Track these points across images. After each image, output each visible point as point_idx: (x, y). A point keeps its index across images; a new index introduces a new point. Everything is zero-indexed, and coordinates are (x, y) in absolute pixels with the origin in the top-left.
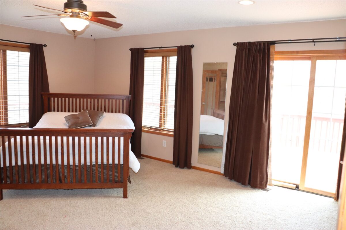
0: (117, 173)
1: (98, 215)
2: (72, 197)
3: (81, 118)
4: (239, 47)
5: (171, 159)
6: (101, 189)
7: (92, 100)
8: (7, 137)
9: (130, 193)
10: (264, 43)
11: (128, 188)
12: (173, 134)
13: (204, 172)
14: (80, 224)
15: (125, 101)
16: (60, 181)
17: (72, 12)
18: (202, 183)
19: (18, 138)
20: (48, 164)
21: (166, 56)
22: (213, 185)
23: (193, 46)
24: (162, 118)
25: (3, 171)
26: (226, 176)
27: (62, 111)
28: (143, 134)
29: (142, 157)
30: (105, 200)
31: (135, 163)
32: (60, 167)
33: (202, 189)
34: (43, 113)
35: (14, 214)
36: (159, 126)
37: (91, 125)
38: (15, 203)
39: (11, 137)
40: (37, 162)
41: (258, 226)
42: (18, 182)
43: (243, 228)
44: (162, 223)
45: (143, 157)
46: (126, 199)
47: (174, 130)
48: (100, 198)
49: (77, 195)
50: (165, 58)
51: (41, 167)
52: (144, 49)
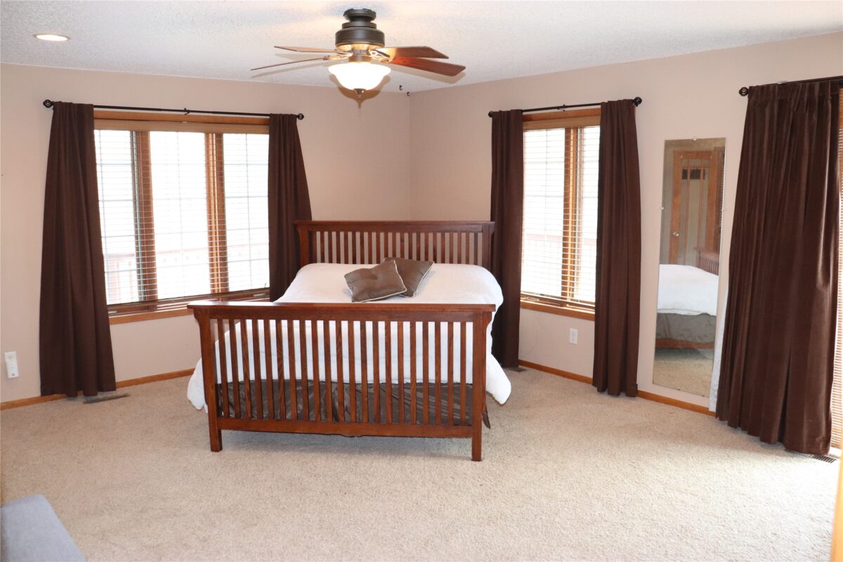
0: (459, 403)
1: (414, 494)
2: (360, 453)
3: (381, 277)
4: (753, 98)
5: (589, 374)
6: (422, 439)
7: (406, 235)
8: (228, 320)
9: (489, 449)
10: (823, 82)
11: (484, 439)
12: (594, 313)
13: (669, 406)
14: (374, 513)
15: (480, 235)
16: (335, 416)
17: (353, 50)
18: (660, 434)
19: (249, 322)
20: (311, 381)
21: (574, 128)
22: (687, 438)
23: (638, 101)
24: (569, 275)
25: (221, 391)
26: (721, 419)
27: (339, 261)
28: (523, 312)
29: (520, 366)
30: (431, 462)
31: (499, 382)
32: (334, 386)
33: (659, 446)
34: (298, 267)
35: (244, 481)
36: (560, 295)
37: (402, 294)
38: (246, 459)
39: (235, 320)
40: (287, 376)
41: (794, 547)
42: (250, 416)
43: (754, 547)
44: (556, 521)
45: (524, 367)
46: (477, 462)
47: (597, 303)
48: (421, 459)
49: (372, 449)
50: (572, 131)
51: (296, 387)
52: (522, 111)
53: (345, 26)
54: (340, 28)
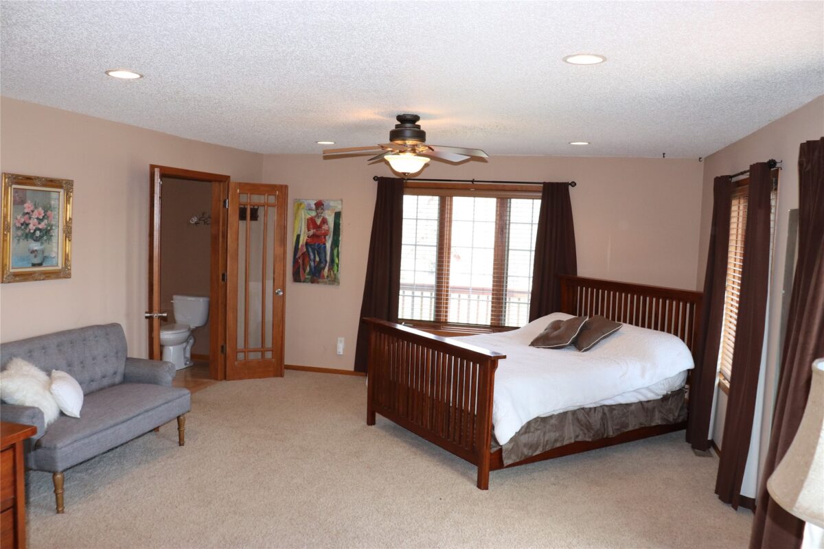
15: (695, 306)
17: (403, 144)
52: (731, 177)
53: (397, 126)
54: (393, 128)
